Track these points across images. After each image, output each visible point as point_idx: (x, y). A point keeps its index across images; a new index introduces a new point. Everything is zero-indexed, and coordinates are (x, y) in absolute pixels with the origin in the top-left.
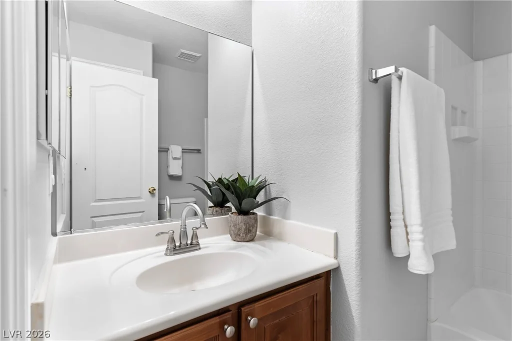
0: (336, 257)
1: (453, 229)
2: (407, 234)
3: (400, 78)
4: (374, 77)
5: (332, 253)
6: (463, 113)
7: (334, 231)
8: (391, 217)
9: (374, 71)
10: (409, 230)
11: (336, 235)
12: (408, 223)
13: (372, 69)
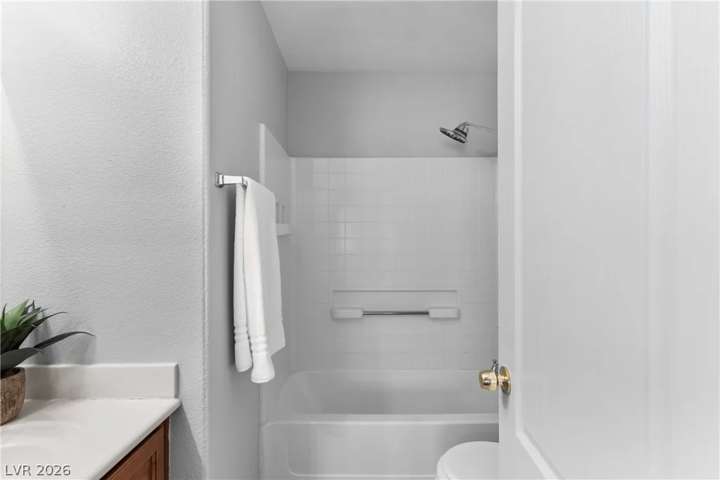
0: (177, 396)
1: (283, 328)
2: (250, 345)
3: (245, 187)
4: (221, 183)
5: (172, 393)
6: (283, 207)
7: (173, 365)
8: (236, 331)
9: (221, 176)
10: (252, 341)
11: (177, 368)
12: (251, 334)
13: (219, 174)
